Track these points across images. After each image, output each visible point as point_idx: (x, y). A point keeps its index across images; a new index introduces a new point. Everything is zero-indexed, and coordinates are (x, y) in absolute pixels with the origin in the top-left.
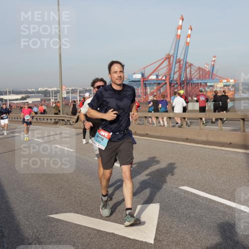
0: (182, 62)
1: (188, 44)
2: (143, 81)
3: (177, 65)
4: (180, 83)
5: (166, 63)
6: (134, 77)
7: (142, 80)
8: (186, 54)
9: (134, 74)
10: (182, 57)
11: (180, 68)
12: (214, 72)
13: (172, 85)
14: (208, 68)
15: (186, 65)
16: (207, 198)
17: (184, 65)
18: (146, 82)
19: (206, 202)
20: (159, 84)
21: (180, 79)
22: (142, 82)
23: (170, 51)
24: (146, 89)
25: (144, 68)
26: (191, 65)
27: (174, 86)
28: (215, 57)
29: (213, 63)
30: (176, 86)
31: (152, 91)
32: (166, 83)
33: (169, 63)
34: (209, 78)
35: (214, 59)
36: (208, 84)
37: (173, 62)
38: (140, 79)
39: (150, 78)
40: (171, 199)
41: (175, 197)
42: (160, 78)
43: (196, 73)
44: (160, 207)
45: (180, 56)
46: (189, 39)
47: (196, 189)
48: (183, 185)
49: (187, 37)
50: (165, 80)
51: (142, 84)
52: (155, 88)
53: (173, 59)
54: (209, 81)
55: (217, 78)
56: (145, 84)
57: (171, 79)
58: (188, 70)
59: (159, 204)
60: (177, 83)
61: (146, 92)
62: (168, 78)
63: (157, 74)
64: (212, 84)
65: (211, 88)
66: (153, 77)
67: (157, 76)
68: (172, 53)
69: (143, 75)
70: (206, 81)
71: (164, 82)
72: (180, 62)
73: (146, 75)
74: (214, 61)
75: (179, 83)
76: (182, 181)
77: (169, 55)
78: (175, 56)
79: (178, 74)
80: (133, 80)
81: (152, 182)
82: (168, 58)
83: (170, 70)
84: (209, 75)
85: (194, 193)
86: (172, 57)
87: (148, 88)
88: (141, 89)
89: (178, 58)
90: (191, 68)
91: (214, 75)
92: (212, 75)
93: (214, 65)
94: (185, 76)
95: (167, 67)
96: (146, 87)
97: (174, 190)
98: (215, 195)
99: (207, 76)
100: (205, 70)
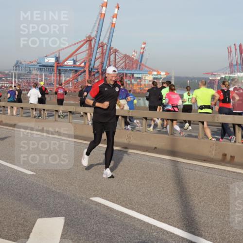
0: (105, 46)
1: (113, 25)
2: (57, 66)
3: (100, 50)
4: (102, 72)
5: (86, 46)
6: (46, 60)
7: (55, 65)
8: (110, 38)
9: (46, 56)
10: (105, 41)
11: (103, 53)
12: (143, 62)
13: (93, 74)
14: (136, 56)
15: (110, 50)
16: (122, 213)
17: (108, 51)
18: (61, 68)
19: (121, 217)
20: (76, 71)
21: (103, 67)
22: (55, 68)
23: (91, 33)
24: (60, 77)
25: (60, 51)
26: (116, 51)
27: (94, 75)
28: (144, 44)
29: (142, 51)
30: (97, 75)
31: (68, 79)
32: (85, 71)
33: (90, 47)
34: (136, 68)
35: (143, 46)
36: (135, 75)
37: (94, 45)
38: (54, 63)
39: (66, 63)
40: (79, 212)
41: (84, 209)
42: (78, 64)
43: (122, 62)
44: (65, 222)
45: (104, 39)
46: (115, 19)
47: (110, 201)
48: (95, 196)
49: (113, 17)
50: (83, 67)
51: (55, 70)
52: (71, 76)
53: (95, 42)
54: (136, 72)
55: (146, 69)
56: (60, 70)
57: (91, 67)
58: (112, 57)
59: (64, 218)
60: (98, 72)
61: (60, 80)
62: (87, 64)
63: (75, 59)
64: (140, 76)
65: (138, 80)
66: (70, 63)
67: (75, 62)
68: (93, 35)
69: (57, 59)
70: (133, 72)
71: (83, 69)
72: (103, 46)
73: (61, 59)
74: (144, 48)
75: (100, 72)
76: (94, 191)
77: (90, 36)
78: (98, 39)
79: (100, 60)
80: (44, 64)
81: (58, 191)
82: (89, 40)
83: (91, 55)
84: (137, 65)
85: (107, 206)
86: (93, 40)
87: (63, 75)
88: (54, 76)
89: (100, 42)
90: (116, 54)
91: (143, 65)
92: (140, 65)
93: (143, 53)
94: (107, 64)
95: (87, 51)
96: (60, 74)
97: (84, 201)
98: (133, 209)
99: (134, 66)
100: (133, 59)
